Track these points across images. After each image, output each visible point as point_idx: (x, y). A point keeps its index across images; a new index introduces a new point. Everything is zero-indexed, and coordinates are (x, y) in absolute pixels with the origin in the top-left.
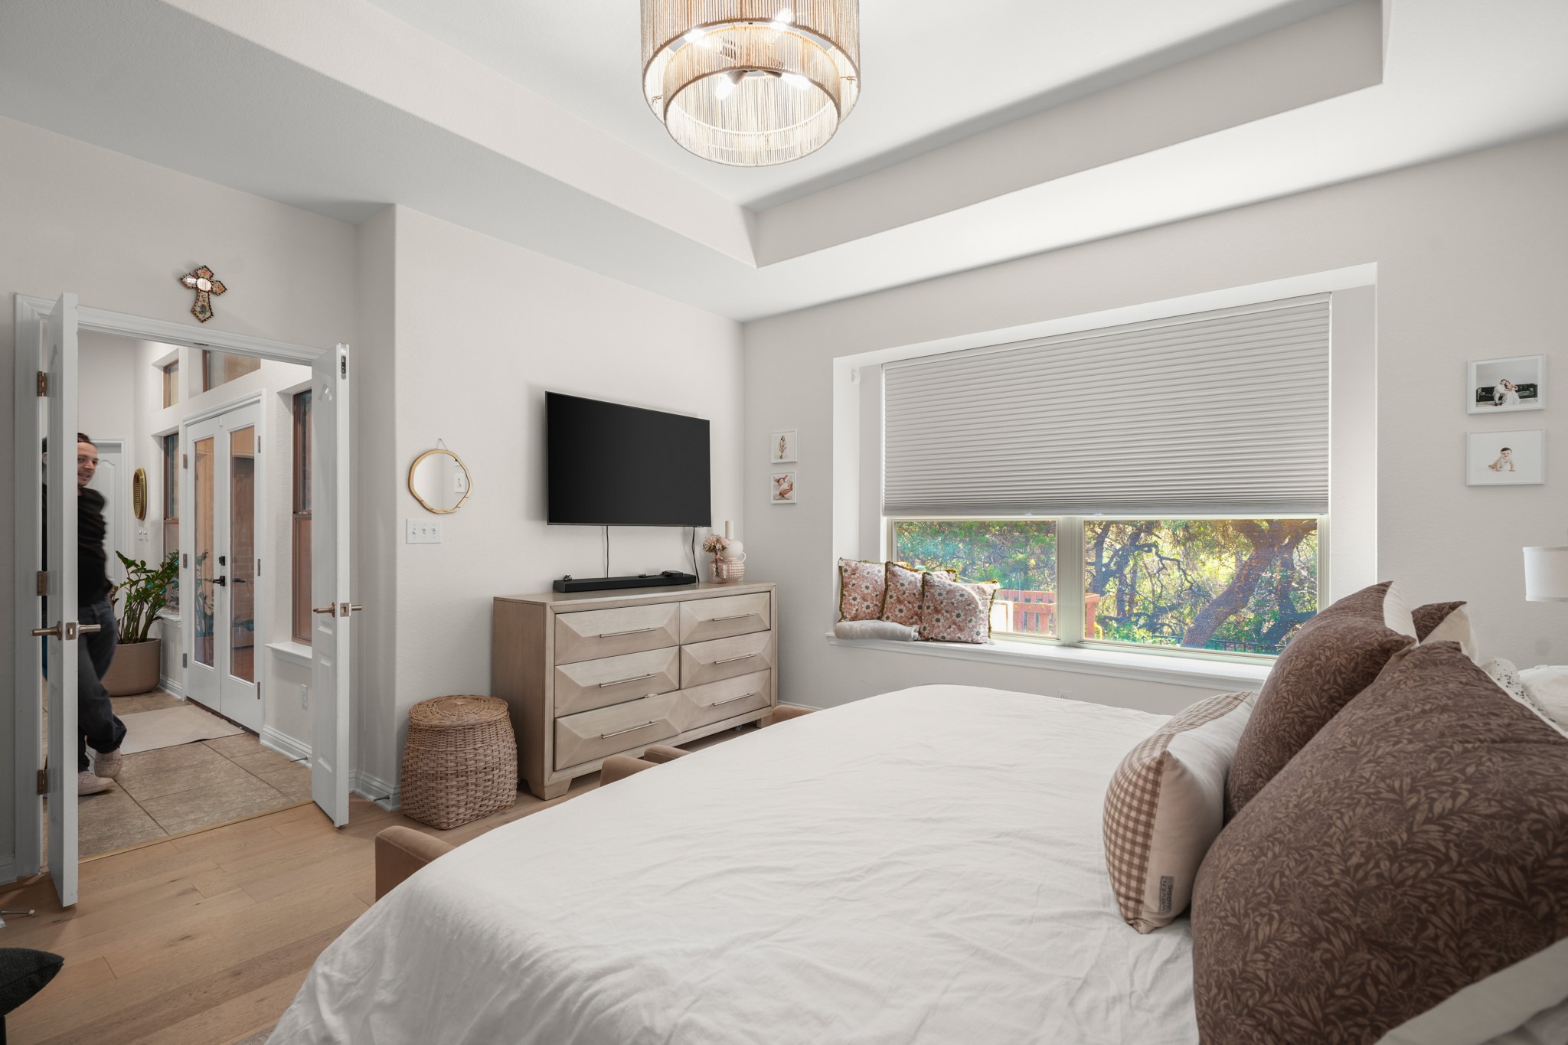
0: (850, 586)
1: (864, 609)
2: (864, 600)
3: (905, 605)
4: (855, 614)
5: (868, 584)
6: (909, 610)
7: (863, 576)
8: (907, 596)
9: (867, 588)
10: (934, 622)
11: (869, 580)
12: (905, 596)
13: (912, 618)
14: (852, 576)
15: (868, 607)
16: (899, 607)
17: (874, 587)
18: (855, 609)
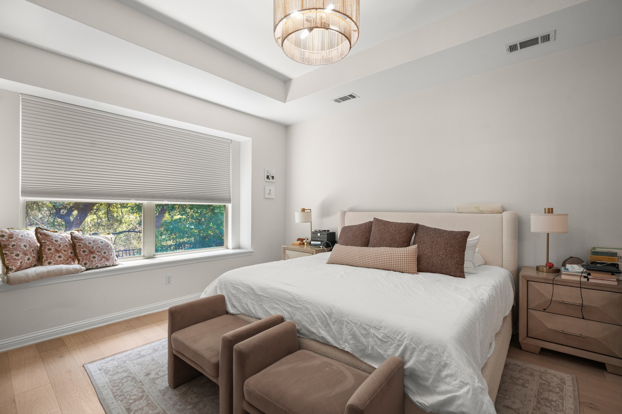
0: (10, 247)
1: (26, 261)
2: (25, 254)
3: (62, 253)
4: (20, 265)
5: (25, 243)
6: (66, 255)
7: (20, 239)
8: (62, 248)
9: (25, 246)
10: (92, 259)
11: (25, 241)
12: (61, 248)
13: (68, 260)
14: (10, 240)
15: (29, 259)
16: (58, 255)
17: (29, 245)
18: (19, 262)
